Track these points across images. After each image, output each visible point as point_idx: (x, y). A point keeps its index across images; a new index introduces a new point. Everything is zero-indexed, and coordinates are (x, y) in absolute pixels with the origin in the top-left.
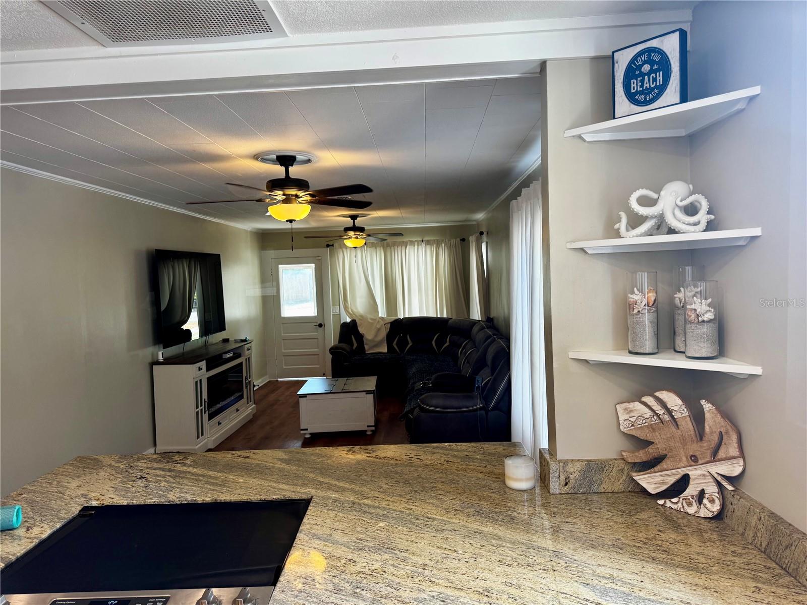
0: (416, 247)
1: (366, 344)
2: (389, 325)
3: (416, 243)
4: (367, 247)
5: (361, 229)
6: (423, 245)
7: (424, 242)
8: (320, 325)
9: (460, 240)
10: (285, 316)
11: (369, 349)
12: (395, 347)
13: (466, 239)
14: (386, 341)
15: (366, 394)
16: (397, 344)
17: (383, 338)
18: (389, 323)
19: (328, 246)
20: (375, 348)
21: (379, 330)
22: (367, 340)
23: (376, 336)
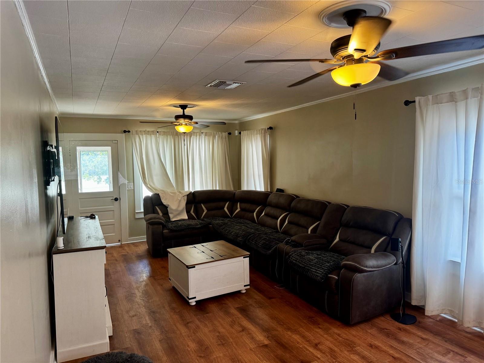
0: (198, 137)
1: (172, 213)
2: (186, 198)
3: (198, 134)
4: (159, 135)
5: (190, 118)
6: (203, 136)
7: (204, 134)
8: (116, 199)
9: (228, 134)
10: (83, 192)
11: (173, 218)
12: (193, 214)
13: (232, 134)
14: (185, 210)
15: (244, 258)
16: (194, 212)
17: (183, 209)
18: (185, 196)
19: (125, 132)
20: (178, 216)
21: (180, 201)
22: (172, 209)
23: (179, 206)
